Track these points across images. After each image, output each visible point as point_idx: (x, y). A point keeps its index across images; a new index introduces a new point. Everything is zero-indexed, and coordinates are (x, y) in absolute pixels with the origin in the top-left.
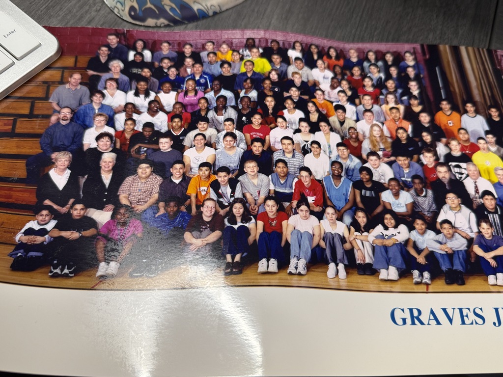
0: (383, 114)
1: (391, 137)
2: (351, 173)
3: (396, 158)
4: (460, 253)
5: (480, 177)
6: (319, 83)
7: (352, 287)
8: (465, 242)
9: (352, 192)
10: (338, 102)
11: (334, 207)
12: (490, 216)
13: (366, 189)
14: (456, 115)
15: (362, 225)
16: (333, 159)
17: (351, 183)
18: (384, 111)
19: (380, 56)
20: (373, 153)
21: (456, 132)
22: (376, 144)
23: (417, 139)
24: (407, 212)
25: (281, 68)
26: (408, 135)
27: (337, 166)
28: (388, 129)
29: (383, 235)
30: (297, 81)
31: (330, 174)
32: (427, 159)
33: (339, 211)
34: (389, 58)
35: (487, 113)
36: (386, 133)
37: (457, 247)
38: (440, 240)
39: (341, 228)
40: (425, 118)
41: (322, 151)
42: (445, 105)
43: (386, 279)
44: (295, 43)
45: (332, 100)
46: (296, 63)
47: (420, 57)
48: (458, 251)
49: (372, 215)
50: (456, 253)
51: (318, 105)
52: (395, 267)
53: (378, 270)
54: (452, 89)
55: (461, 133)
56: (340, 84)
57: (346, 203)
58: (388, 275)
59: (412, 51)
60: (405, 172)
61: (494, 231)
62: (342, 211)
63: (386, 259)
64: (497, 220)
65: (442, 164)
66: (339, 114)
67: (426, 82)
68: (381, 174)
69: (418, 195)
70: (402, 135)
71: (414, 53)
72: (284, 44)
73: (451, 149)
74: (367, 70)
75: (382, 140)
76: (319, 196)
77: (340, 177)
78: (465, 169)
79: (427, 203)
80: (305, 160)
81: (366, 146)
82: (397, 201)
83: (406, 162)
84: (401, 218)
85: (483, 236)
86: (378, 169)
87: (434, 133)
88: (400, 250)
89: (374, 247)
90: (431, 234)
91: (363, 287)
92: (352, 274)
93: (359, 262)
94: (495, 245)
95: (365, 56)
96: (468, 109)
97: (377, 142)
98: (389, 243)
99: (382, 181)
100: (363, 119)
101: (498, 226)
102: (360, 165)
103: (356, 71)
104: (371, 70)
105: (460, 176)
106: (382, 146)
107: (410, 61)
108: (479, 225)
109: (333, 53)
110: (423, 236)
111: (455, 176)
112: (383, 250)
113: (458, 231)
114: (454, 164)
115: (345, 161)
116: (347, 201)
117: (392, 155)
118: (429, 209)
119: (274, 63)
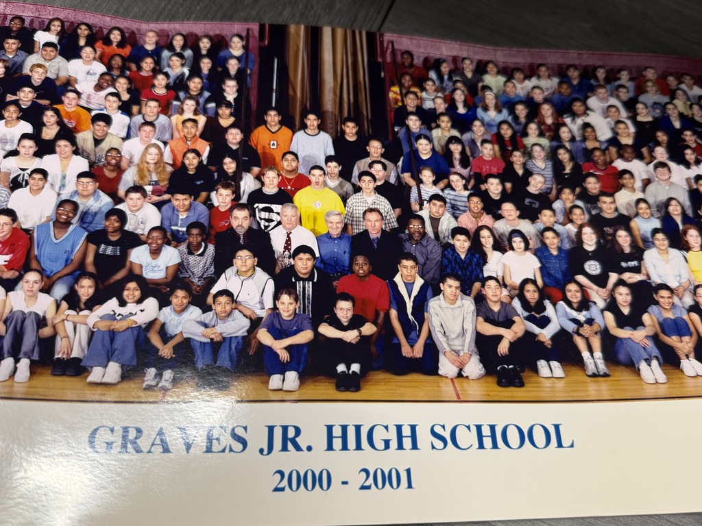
0: (170, 129)
1: (172, 165)
2: (89, 219)
3: (173, 196)
4: (233, 341)
5: (299, 226)
6: (76, 81)
7: (33, 394)
8: (246, 323)
9: (83, 249)
10: (102, 110)
11: (41, 271)
12: (299, 285)
13: (109, 243)
14: (286, 131)
15: (84, 298)
16: (64, 197)
17: (86, 233)
18: (174, 124)
19: (191, 41)
20: (137, 188)
21: (278, 158)
22: (147, 174)
23: (213, 168)
24: (166, 278)
25: (16, 59)
26: (201, 162)
27: (68, 208)
28: (172, 151)
29: (115, 314)
30: (37, 78)
31: (50, 221)
32: (221, 198)
33: (48, 277)
34: (205, 44)
35: (339, 128)
36: (168, 158)
37: (231, 331)
38: (207, 322)
39: (44, 305)
40: (234, 137)
41: (47, 185)
42: (273, 117)
43: (99, 381)
44: (51, 21)
45: (91, 106)
46: (46, 50)
47: (254, 43)
48: (231, 338)
49: (107, 283)
50: (228, 341)
51: (63, 113)
52: (119, 363)
53: (89, 369)
54: (291, 92)
55: (287, 160)
56: (113, 83)
57: (66, 265)
58: (103, 376)
59: (244, 34)
60: (181, 217)
61: (299, 307)
62: (54, 278)
63: (108, 352)
64: (308, 291)
65: (242, 207)
66: (97, 128)
67: (253, 82)
68: (140, 220)
69: (190, 252)
70: (192, 161)
71: (245, 38)
72: (32, 22)
73: (263, 184)
74: (164, 63)
75: (156, 169)
76: (18, 255)
77: (68, 223)
78: (278, 214)
79: (201, 265)
80: (11, 199)
81: (129, 177)
82: (154, 262)
83: (187, 203)
84: (152, 288)
85: (279, 315)
86: (136, 214)
87: (244, 158)
88: (135, 338)
89: (93, 333)
90: (195, 312)
91: (53, 395)
92: (41, 374)
93: (60, 356)
94: (295, 328)
95: (169, 41)
96: (309, 123)
97: (149, 171)
98: (119, 326)
99: (139, 231)
100: (137, 136)
101: (308, 299)
102: (110, 207)
103: (148, 64)
104: (171, 63)
105: (267, 224)
106: (155, 178)
107: (237, 48)
108: (276, 297)
109: (116, 37)
110: (181, 316)
111: (259, 224)
112: (107, 338)
113: (240, 307)
114: (261, 206)
115: (84, 200)
116: (68, 262)
117: (166, 192)
118: (203, 274)
119: (5, 51)
